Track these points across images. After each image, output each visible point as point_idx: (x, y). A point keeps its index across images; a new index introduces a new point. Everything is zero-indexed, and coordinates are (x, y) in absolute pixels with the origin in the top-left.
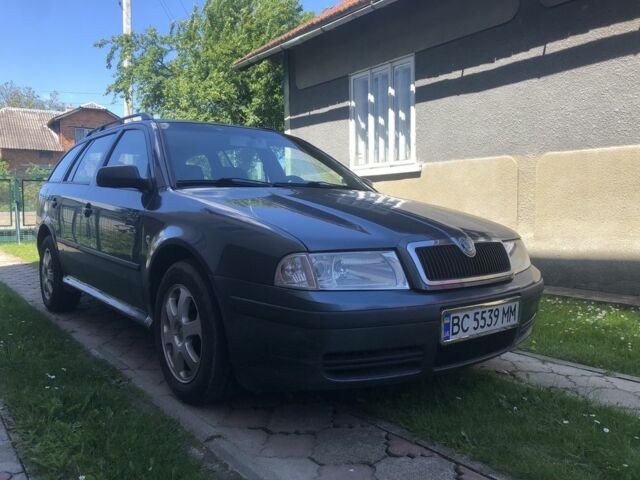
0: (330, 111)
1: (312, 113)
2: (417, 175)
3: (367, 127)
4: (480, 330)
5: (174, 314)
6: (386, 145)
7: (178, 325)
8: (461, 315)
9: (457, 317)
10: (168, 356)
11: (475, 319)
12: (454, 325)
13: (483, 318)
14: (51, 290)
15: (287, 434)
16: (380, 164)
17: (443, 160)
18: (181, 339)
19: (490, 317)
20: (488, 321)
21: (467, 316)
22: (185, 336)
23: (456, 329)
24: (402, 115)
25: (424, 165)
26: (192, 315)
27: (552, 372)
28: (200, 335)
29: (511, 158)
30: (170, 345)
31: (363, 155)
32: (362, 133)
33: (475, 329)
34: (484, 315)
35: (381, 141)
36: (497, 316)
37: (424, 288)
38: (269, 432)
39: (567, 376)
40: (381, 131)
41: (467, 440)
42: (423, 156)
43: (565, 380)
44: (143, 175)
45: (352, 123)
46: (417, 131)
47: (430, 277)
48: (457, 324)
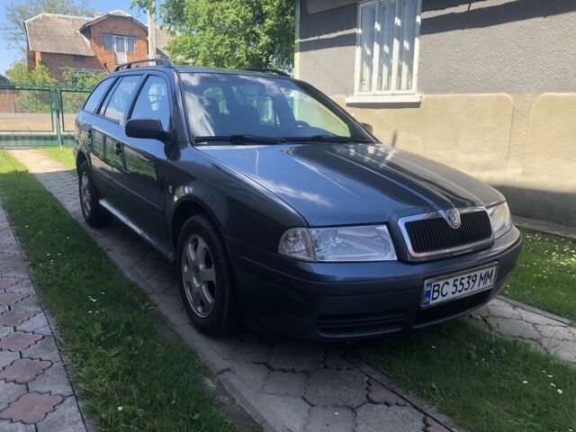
0: (338, 37)
1: (321, 37)
2: (417, 105)
3: (372, 54)
4: (457, 294)
5: (193, 259)
6: (390, 73)
7: (196, 269)
8: (441, 283)
9: (439, 285)
10: (188, 292)
11: (455, 285)
12: (434, 291)
13: (461, 284)
14: (89, 208)
15: (285, 371)
16: (383, 92)
17: (443, 93)
18: (199, 281)
19: (468, 282)
20: (466, 286)
21: (447, 283)
22: (202, 280)
23: (436, 295)
24: (406, 45)
25: (424, 96)
26: (208, 263)
27: (521, 319)
28: (215, 281)
29: (509, 96)
30: (190, 284)
31: (367, 82)
32: (368, 60)
33: (453, 293)
34: (463, 281)
35: (385, 69)
36: (474, 281)
37: (409, 259)
38: (271, 369)
39: (534, 324)
40: (386, 58)
41: (437, 391)
42: (424, 87)
43: (532, 328)
44: (166, 128)
45: (358, 50)
46: (420, 63)
47: (416, 250)
48: (438, 291)
